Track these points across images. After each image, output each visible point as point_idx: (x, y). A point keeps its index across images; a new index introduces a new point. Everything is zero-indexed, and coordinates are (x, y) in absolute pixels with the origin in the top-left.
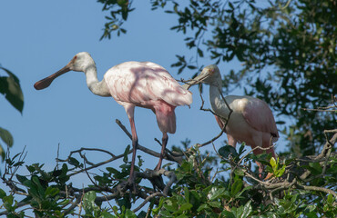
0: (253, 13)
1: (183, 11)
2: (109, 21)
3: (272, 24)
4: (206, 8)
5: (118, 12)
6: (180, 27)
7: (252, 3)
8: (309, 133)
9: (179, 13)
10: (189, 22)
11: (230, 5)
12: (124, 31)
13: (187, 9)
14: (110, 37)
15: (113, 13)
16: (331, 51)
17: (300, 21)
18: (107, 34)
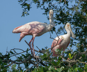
0: (67, 9)
1: (46, 9)
2: (24, 11)
3: (73, 12)
4: (53, 8)
5: (27, 8)
6: (45, 13)
7: (67, 7)
11: (60, 7)
12: (28, 14)
13: (47, 8)
15: (25, 8)
17: (81, 12)
18: (23, 15)
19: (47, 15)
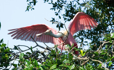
0: (78, 5)
1: (55, 3)
3: (85, 9)
4: (62, 2)
5: (32, 2)
6: (53, 8)
7: (78, 2)
8: (96, 45)
9: (53, 4)
10: (57, 7)
12: (33, 9)
14: (28, 11)
15: (30, 3)
16: (103, 18)
17: (93, 8)
18: (28, 9)
19: (55, 10)
